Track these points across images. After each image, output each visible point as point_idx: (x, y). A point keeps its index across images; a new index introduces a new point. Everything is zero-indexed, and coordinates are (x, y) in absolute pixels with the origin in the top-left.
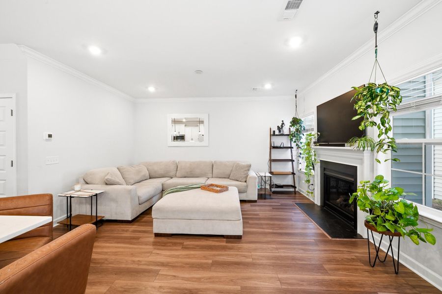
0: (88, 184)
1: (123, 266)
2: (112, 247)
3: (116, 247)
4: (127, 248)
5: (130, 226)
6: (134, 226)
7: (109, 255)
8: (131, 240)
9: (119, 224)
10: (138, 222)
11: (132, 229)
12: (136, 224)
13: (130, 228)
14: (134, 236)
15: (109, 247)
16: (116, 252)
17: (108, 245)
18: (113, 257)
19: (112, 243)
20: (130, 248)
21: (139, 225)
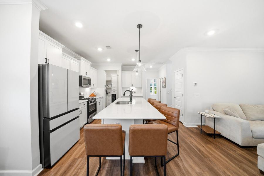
0: (214, 111)
1: (216, 169)
2: (217, 154)
3: (219, 155)
4: (226, 161)
5: (239, 150)
6: (242, 151)
7: (212, 156)
8: (233, 159)
9: (230, 143)
10: (248, 150)
11: (240, 153)
12: (246, 151)
13: (239, 151)
14: (238, 158)
15: (214, 152)
16: (217, 158)
17: (215, 150)
18: (214, 160)
19: (218, 151)
20: (228, 163)
21: (248, 154)
